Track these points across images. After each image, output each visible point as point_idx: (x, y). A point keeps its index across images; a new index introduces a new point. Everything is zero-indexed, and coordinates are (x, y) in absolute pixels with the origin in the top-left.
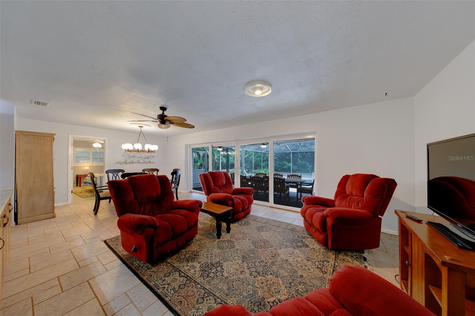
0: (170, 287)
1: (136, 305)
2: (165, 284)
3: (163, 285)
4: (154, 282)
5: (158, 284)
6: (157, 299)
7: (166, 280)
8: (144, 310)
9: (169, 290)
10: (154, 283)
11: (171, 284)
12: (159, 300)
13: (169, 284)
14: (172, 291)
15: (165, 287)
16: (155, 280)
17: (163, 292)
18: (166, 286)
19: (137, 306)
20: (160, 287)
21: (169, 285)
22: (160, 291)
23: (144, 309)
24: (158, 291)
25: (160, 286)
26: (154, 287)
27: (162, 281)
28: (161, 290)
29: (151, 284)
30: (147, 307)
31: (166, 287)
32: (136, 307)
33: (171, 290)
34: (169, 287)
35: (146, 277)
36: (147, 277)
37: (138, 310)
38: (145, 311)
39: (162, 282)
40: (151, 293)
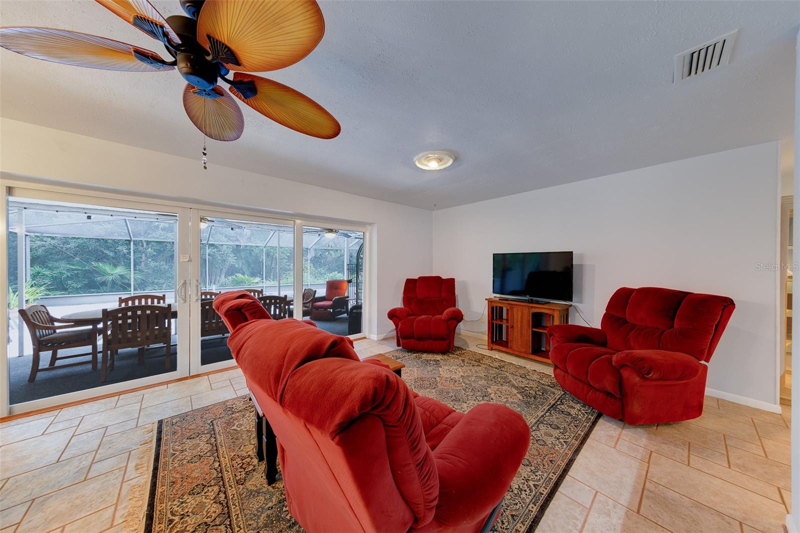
0: (532, 477)
1: (582, 522)
2: (529, 487)
3: (530, 490)
4: (529, 504)
5: (530, 497)
6: (558, 493)
7: (519, 486)
8: (584, 507)
9: (538, 478)
10: (532, 505)
11: (524, 477)
12: (559, 490)
13: (527, 480)
14: (537, 474)
15: (534, 485)
16: (524, 506)
17: (544, 485)
18: (531, 483)
19: (583, 520)
20: (536, 493)
21: (529, 480)
22: (543, 491)
23: (582, 507)
24: (545, 493)
25: (534, 492)
26: (540, 503)
27: (523, 492)
28: (542, 489)
29: (535, 509)
30: (576, 503)
31: (534, 483)
32: (585, 522)
33: (536, 476)
34: (532, 479)
35: (520, 527)
36: (518, 525)
37: (587, 516)
38: (584, 505)
39: (525, 491)
40: (551, 505)
